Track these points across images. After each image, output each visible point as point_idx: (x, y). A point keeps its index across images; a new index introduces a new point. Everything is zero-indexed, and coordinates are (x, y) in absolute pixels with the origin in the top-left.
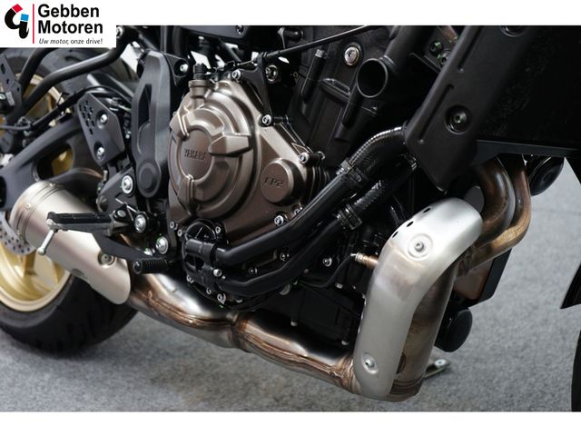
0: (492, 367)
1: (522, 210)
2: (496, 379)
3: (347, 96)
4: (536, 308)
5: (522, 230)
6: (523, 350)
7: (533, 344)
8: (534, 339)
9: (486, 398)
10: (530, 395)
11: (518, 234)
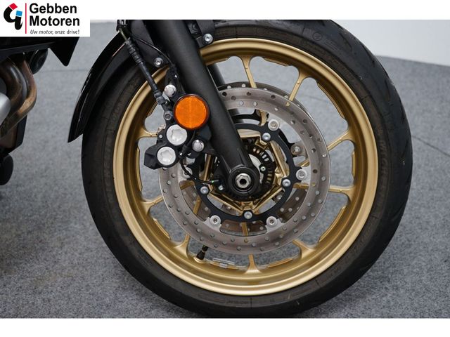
0: (28, 187)
1: (30, 87)
2: (34, 194)
4: (47, 142)
5: (34, 99)
6: (45, 171)
7: (51, 166)
8: (51, 162)
9: (31, 208)
10: (57, 198)
11: (32, 102)
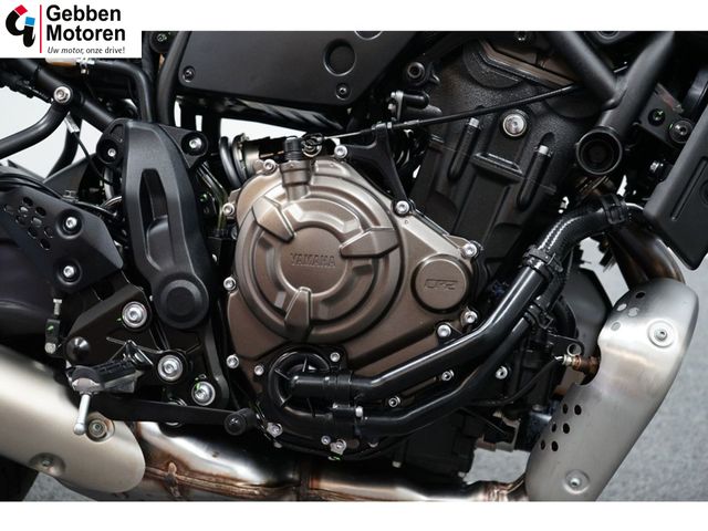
3: (518, 174)
